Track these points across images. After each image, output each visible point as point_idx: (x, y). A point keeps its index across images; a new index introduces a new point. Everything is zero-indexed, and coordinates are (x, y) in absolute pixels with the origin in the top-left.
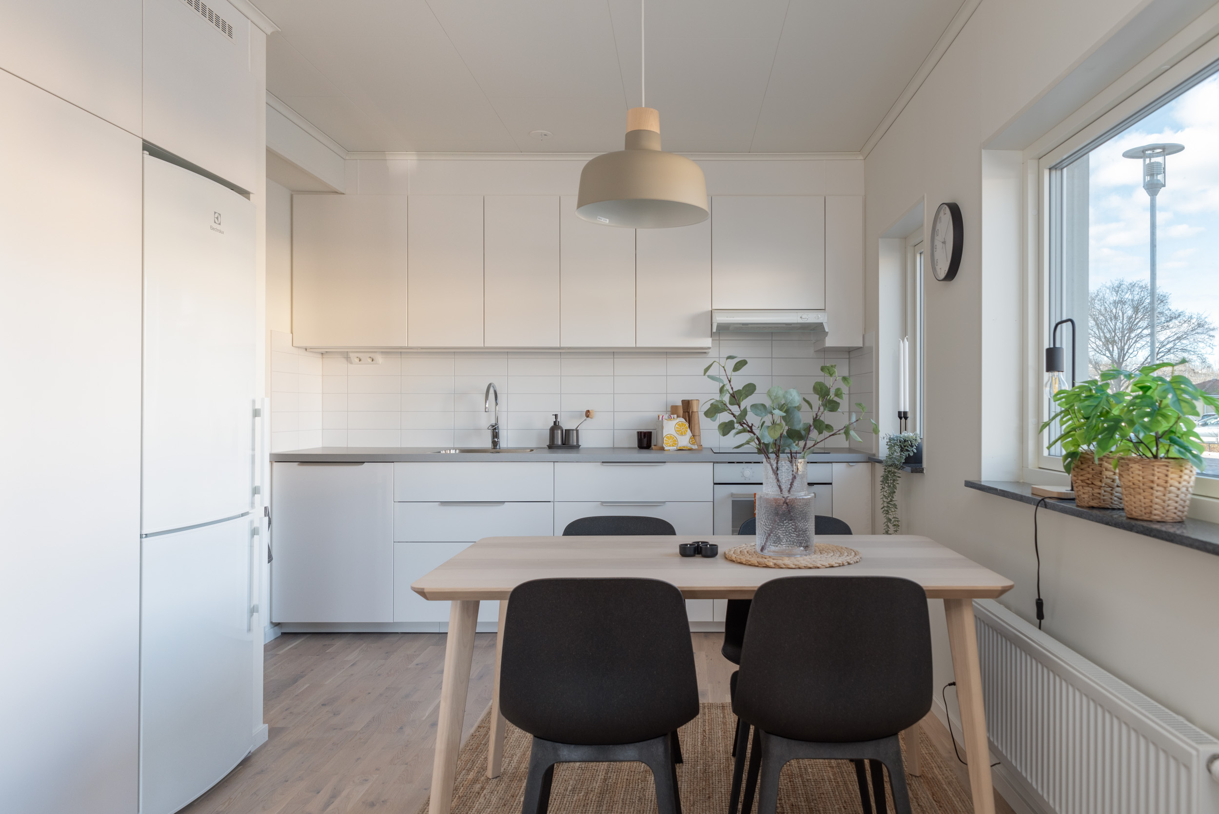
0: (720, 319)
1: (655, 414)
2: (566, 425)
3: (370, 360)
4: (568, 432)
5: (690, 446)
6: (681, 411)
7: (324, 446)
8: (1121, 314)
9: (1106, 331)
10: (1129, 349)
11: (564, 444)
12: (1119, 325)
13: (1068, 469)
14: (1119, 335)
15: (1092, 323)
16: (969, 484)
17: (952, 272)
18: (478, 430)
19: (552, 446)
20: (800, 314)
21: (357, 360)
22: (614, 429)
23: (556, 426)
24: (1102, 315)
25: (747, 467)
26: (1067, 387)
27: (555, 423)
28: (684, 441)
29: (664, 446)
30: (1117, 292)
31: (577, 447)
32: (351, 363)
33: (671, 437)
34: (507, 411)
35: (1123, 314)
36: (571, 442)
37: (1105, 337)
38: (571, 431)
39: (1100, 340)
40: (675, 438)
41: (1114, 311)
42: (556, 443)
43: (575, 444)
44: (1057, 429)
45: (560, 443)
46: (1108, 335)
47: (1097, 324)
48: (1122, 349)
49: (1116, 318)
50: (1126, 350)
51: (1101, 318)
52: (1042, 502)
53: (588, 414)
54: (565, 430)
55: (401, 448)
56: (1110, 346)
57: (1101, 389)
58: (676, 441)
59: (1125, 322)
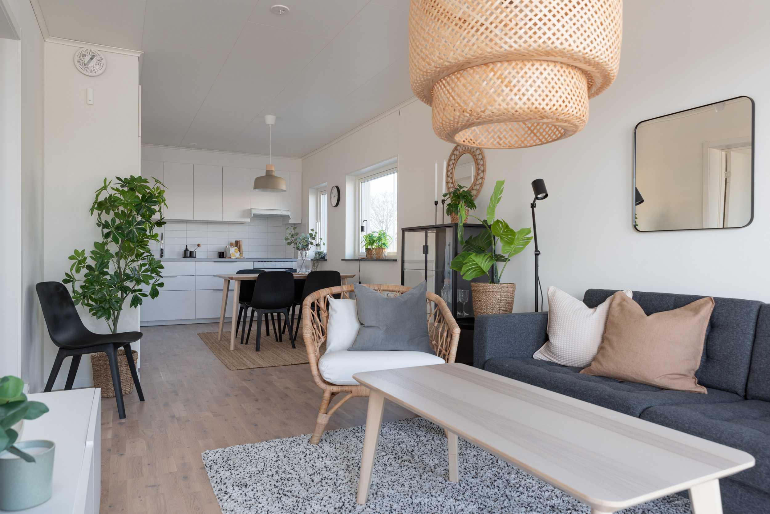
0: (254, 212)
1: (226, 246)
2: (190, 249)
4: (191, 252)
5: (240, 257)
6: (235, 245)
8: (386, 208)
9: (379, 216)
10: (390, 226)
11: (190, 256)
12: (386, 213)
13: (366, 251)
14: (385, 218)
15: (372, 212)
16: (342, 260)
17: (337, 204)
19: (185, 257)
20: (282, 211)
22: (208, 251)
23: (186, 250)
24: (378, 208)
26: (366, 235)
27: (186, 248)
28: (238, 255)
29: (231, 257)
30: (385, 196)
31: (195, 257)
33: (233, 254)
35: (387, 208)
36: (192, 255)
37: (379, 219)
38: (193, 252)
39: (377, 221)
40: (235, 254)
41: (383, 206)
44: (363, 244)
45: (188, 255)
46: (380, 218)
47: (375, 213)
48: (387, 225)
49: (384, 209)
50: (388, 226)
51: (377, 209)
52: (360, 260)
53: (199, 245)
56: (381, 224)
57: (372, 235)
58: (235, 256)
59: (388, 212)
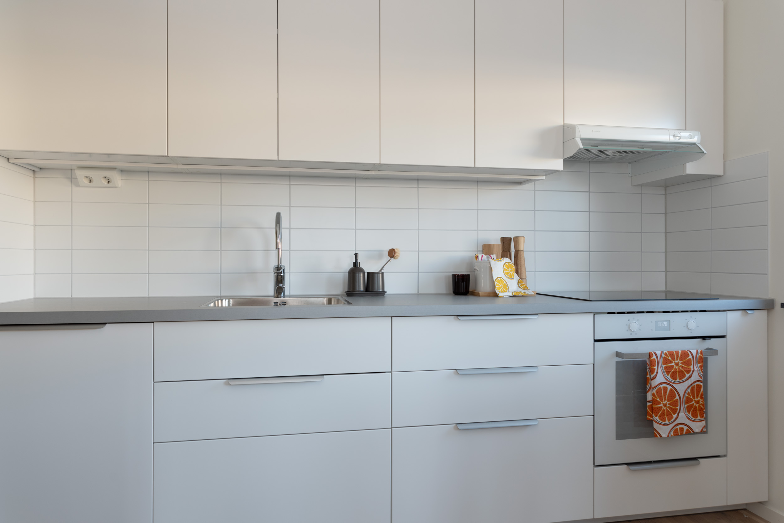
1: (471, 253)
2: (368, 267)
3: (105, 182)
4: (371, 276)
5: (519, 291)
6: (501, 250)
7: (38, 296)
11: (366, 291)
18: (252, 274)
20: (671, 132)
21: (86, 181)
22: (418, 272)
23: (356, 269)
25: (634, 319)
27: (355, 264)
28: (513, 286)
29: (497, 292)
31: (383, 293)
32: (78, 185)
33: (501, 281)
34: (290, 250)
36: (376, 287)
38: (376, 275)
40: (505, 282)
42: (357, 289)
43: (381, 290)
45: (362, 289)
53: (392, 253)
54: (368, 273)
55: (149, 298)
58: (506, 287)
